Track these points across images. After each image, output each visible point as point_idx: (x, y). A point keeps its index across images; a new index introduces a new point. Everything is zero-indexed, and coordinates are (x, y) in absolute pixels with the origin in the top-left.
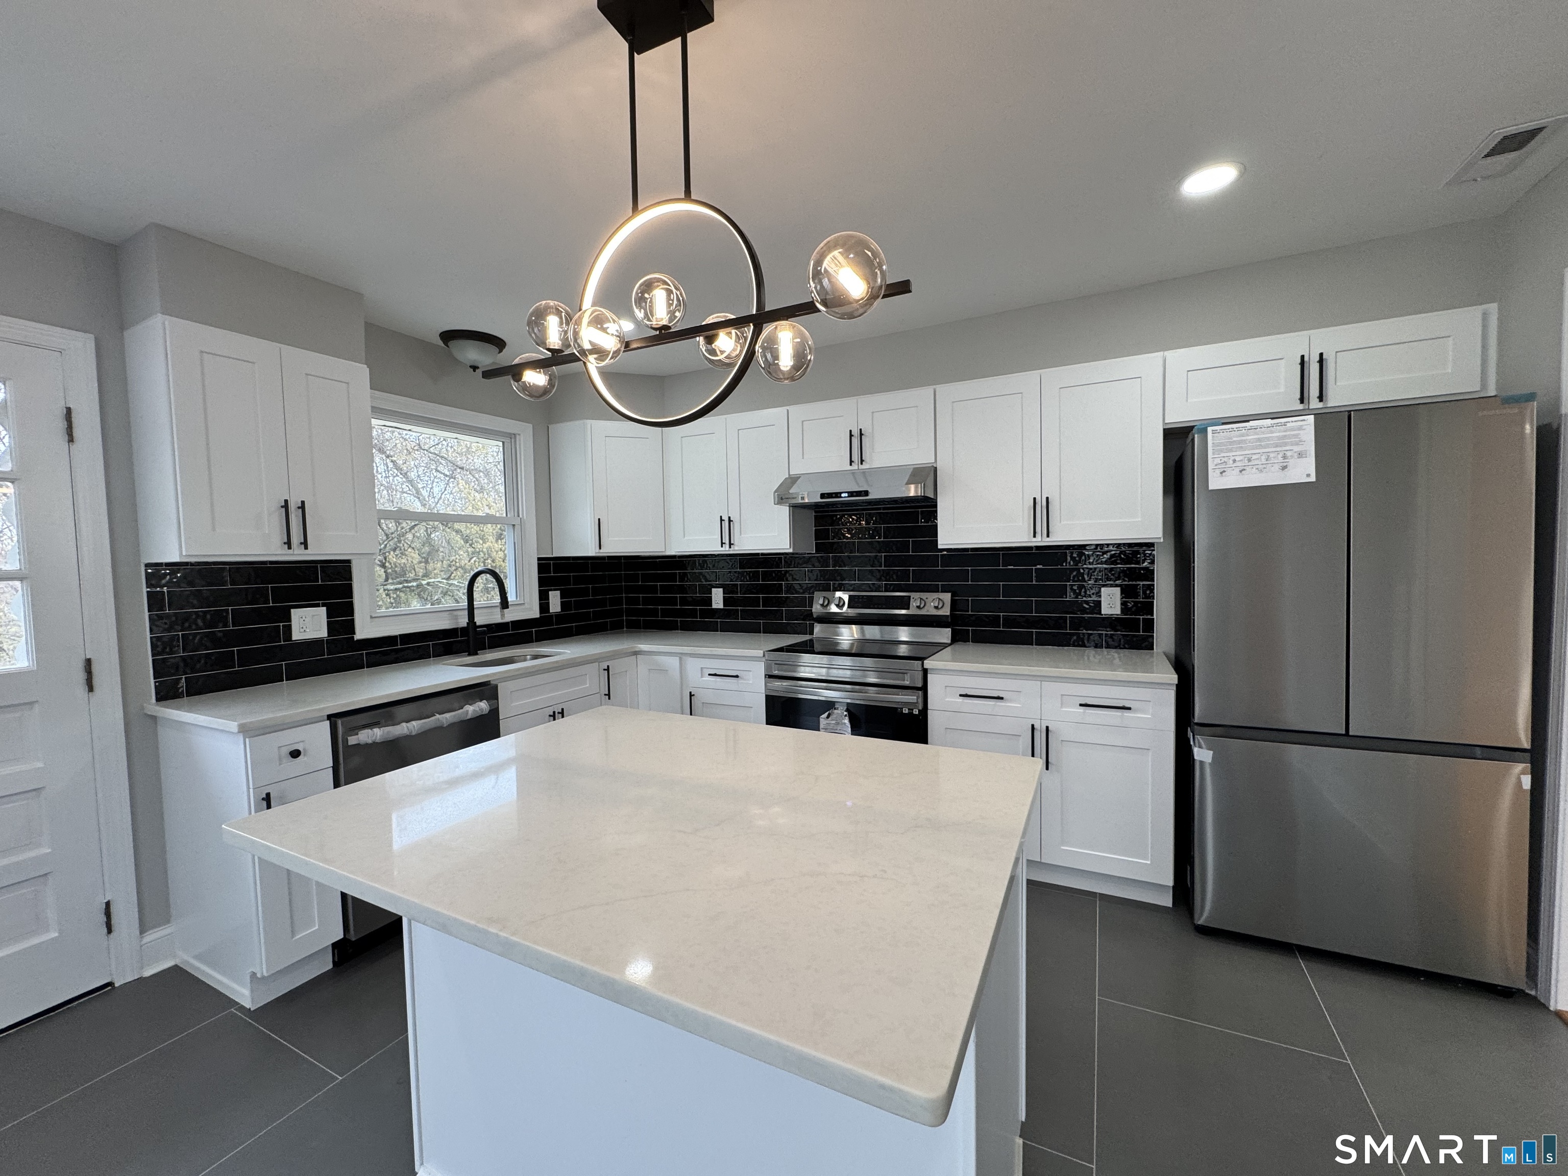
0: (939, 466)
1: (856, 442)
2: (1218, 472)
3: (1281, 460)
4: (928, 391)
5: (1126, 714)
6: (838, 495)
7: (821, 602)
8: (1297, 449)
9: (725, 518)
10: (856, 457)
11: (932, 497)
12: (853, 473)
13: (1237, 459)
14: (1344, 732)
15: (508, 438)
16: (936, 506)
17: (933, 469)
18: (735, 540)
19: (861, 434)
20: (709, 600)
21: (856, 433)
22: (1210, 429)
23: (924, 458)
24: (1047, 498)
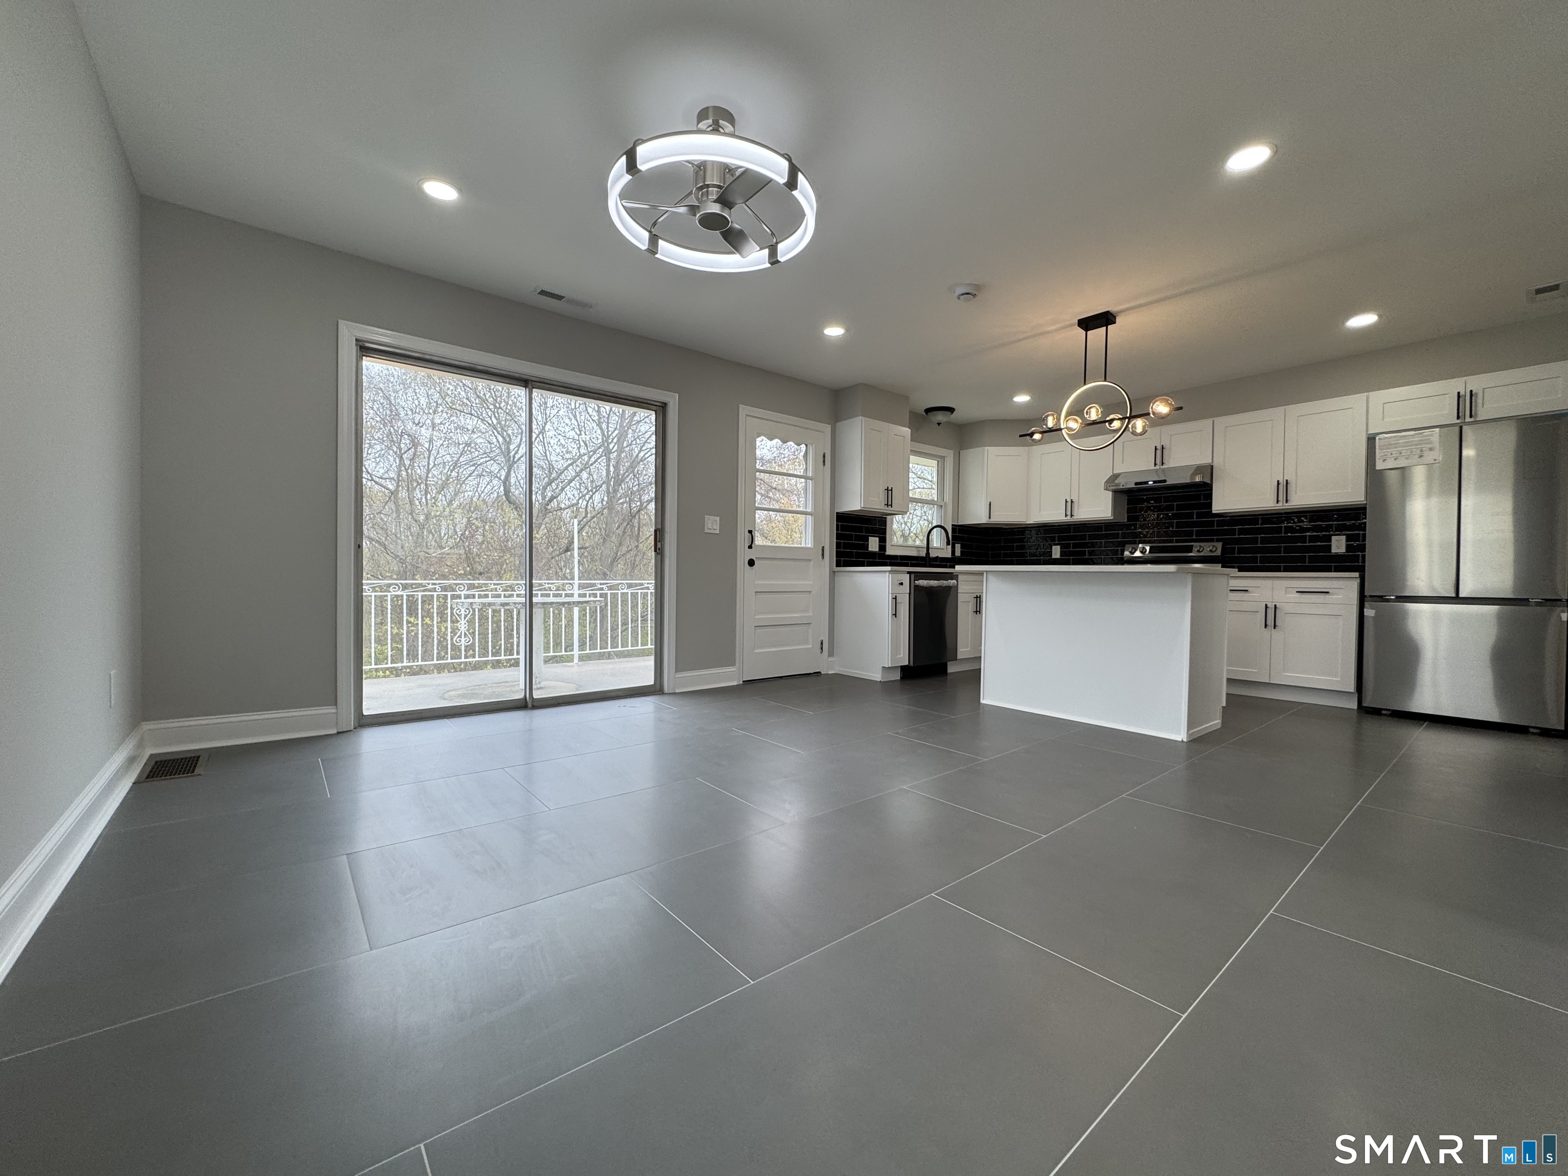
0: (1215, 464)
1: (1159, 452)
2: (1381, 461)
3: (1419, 452)
4: (1210, 421)
5: (1327, 596)
6: (1146, 483)
7: (1130, 550)
8: (1430, 446)
9: (1069, 500)
10: (1158, 461)
11: (1209, 482)
12: (1156, 471)
13: (1393, 453)
14: (1453, 595)
15: (941, 459)
16: (1211, 490)
17: (1210, 467)
18: (1075, 513)
19: (1163, 448)
20: (1050, 554)
21: (1159, 447)
22: (1377, 438)
23: (1207, 460)
24: (1287, 480)
